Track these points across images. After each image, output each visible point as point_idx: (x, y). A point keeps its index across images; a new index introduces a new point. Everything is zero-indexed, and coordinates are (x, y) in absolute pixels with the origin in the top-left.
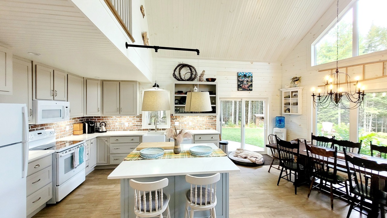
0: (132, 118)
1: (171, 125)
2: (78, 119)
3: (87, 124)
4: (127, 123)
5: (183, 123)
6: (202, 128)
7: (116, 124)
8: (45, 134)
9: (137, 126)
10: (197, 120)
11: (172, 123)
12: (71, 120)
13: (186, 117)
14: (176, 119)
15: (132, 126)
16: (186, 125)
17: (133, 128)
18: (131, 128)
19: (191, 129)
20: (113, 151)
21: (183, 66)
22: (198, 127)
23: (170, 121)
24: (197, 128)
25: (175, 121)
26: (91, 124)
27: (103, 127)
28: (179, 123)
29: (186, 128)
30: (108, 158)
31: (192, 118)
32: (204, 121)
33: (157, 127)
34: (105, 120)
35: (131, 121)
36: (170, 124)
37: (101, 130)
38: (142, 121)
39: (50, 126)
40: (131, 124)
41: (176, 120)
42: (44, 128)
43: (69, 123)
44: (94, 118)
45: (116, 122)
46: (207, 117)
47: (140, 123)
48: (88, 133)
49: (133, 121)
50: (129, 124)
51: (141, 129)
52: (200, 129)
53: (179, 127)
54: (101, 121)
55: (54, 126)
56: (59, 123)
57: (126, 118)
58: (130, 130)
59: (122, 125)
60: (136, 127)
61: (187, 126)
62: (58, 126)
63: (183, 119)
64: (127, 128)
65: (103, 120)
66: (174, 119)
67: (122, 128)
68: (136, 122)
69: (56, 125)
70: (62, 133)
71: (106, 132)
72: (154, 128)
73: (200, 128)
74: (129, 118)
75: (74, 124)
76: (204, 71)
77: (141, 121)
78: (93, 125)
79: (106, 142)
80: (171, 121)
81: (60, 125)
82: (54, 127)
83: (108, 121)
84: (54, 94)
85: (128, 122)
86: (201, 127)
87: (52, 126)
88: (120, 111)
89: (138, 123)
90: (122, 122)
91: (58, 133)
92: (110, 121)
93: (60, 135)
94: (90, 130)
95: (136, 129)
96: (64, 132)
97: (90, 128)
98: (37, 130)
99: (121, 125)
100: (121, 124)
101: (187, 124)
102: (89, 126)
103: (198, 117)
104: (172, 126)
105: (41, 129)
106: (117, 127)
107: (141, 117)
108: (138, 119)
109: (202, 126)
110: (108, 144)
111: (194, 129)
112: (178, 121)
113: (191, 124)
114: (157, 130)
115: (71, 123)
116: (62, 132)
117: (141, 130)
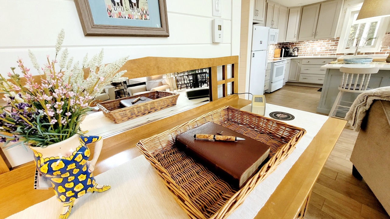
0: (326, 43)
3: (284, 50)
4: (320, 48)
7: (308, 49)
12: (274, 46)
15: (324, 51)
17: (325, 53)
18: (323, 53)
20: (303, 71)
26: (287, 49)
27: (296, 52)
30: (298, 77)
33: (358, 51)
34: (298, 46)
35: (324, 46)
36: (381, 47)
37: (293, 55)
38: (338, 45)
40: (324, 49)
43: (273, 48)
45: (308, 47)
47: (335, 48)
48: (284, 57)
49: (327, 46)
51: (335, 53)
54: (294, 47)
57: (320, 43)
59: (314, 50)
60: (329, 51)
64: (318, 53)
65: (296, 46)
67: (313, 53)
68: (329, 47)
71: (297, 56)
72: (354, 52)
74: (322, 42)
75: (276, 49)
78: (288, 50)
79: (298, 64)
83: (300, 47)
84: (272, 24)
85: (321, 46)
88: (315, 36)
90: (314, 47)
92: (302, 47)
94: (285, 55)
95: (328, 54)
97: (286, 53)
99: (312, 50)
102: (285, 51)
104: (383, 49)
106: (308, 52)
107: (338, 40)
108: (333, 43)
110: (300, 65)
114: (358, 54)
117: (335, 55)
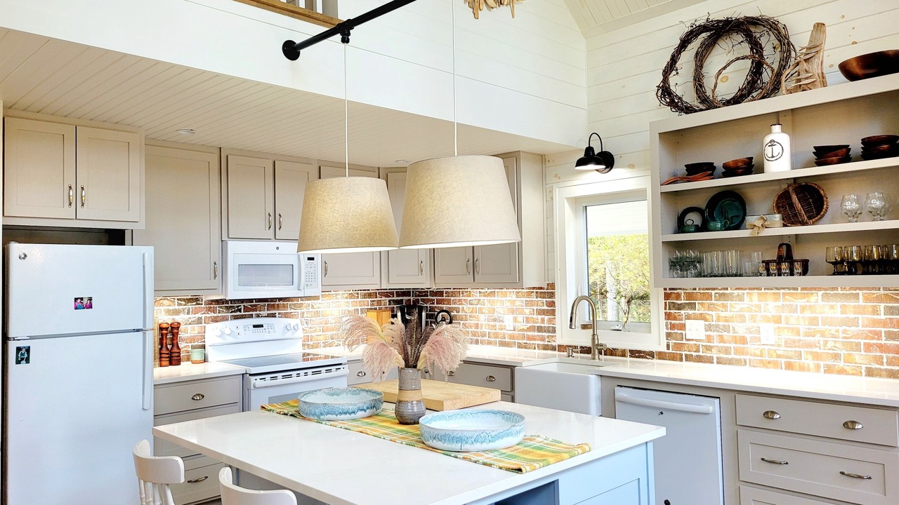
0: (524, 299)
1: (668, 335)
2: (384, 298)
3: (399, 315)
4: (511, 317)
5: (726, 329)
6: (841, 364)
7: (482, 317)
8: (270, 330)
9: (540, 329)
10: (808, 314)
11: (673, 327)
12: (359, 299)
13: (741, 299)
14: (692, 306)
15: (523, 330)
16: (743, 340)
17: (529, 338)
18: (524, 337)
19: (776, 365)
21: (718, 30)
22: (817, 356)
23: (663, 316)
24: (809, 361)
25: (688, 317)
26: (409, 315)
28: (708, 328)
29: (747, 357)
31: (780, 303)
32: (854, 322)
34: (454, 302)
35: (522, 313)
36: (664, 331)
38: (556, 313)
39: (292, 311)
40: (522, 324)
41: (690, 312)
42: (277, 315)
43: (352, 308)
44: (429, 297)
45: (481, 311)
46: (879, 299)
47: (550, 321)
49: (527, 311)
50: (515, 320)
51: (554, 344)
52: (829, 370)
53: (709, 348)
55: (305, 310)
56: (318, 305)
57: (509, 298)
58: (520, 346)
59: (498, 324)
60: (536, 333)
61: (751, 347)
62: (317, 314)
63: (725, 306)
64: (512, 337)
66: (680, 307)
67: (496, 335)
68: (535, 316)
69: (311, 310)
70: (329, 333)
73: (830, 362)
74: (514, 297)
75: (370, 309)
76: (819, 27)
77: (553, 313)
80: (668, 316)
81: (323, 309)
82: (305, 315)
83: (460, 306)
84: (274, 222)
85: (513, 313)
86: (836, 357)
87: (299, 311)
89: (543, 320)
90: (496, 314)
91: (318, 333)
93: (322, 337)
95: (537, 342)
96: (334, 332)
98: (258, 316)
99: (493, 323)
100: (495, 320)
101: (748, 336)
102: (403, 319)
103: (816, 298)
104: (672, 342)
105: (269, 316)
106: (484, 330)
107: (552, 295)
108: (542, 303)
109: (843, 352)
111: (789, 366)
112: (702, 317)
113: (768, 333)
115: (359, 308)
116: (328, 330)
117: (553, 348)
